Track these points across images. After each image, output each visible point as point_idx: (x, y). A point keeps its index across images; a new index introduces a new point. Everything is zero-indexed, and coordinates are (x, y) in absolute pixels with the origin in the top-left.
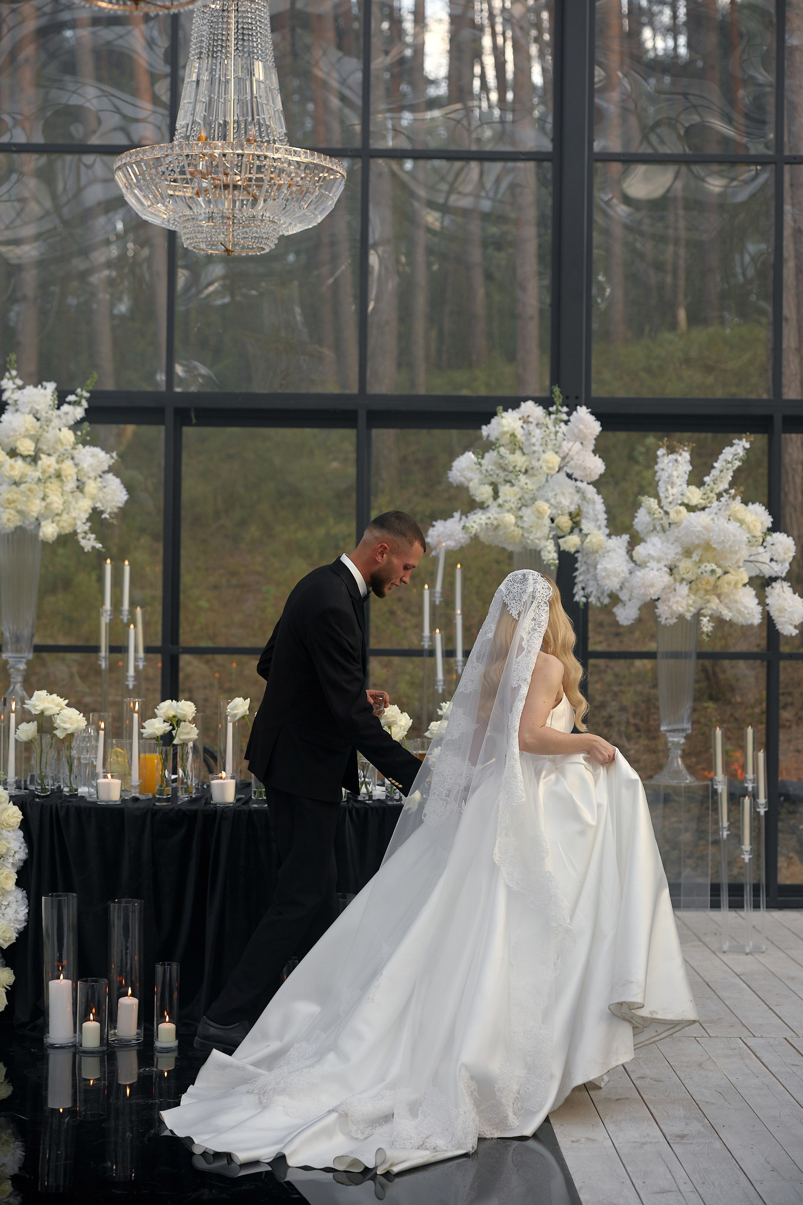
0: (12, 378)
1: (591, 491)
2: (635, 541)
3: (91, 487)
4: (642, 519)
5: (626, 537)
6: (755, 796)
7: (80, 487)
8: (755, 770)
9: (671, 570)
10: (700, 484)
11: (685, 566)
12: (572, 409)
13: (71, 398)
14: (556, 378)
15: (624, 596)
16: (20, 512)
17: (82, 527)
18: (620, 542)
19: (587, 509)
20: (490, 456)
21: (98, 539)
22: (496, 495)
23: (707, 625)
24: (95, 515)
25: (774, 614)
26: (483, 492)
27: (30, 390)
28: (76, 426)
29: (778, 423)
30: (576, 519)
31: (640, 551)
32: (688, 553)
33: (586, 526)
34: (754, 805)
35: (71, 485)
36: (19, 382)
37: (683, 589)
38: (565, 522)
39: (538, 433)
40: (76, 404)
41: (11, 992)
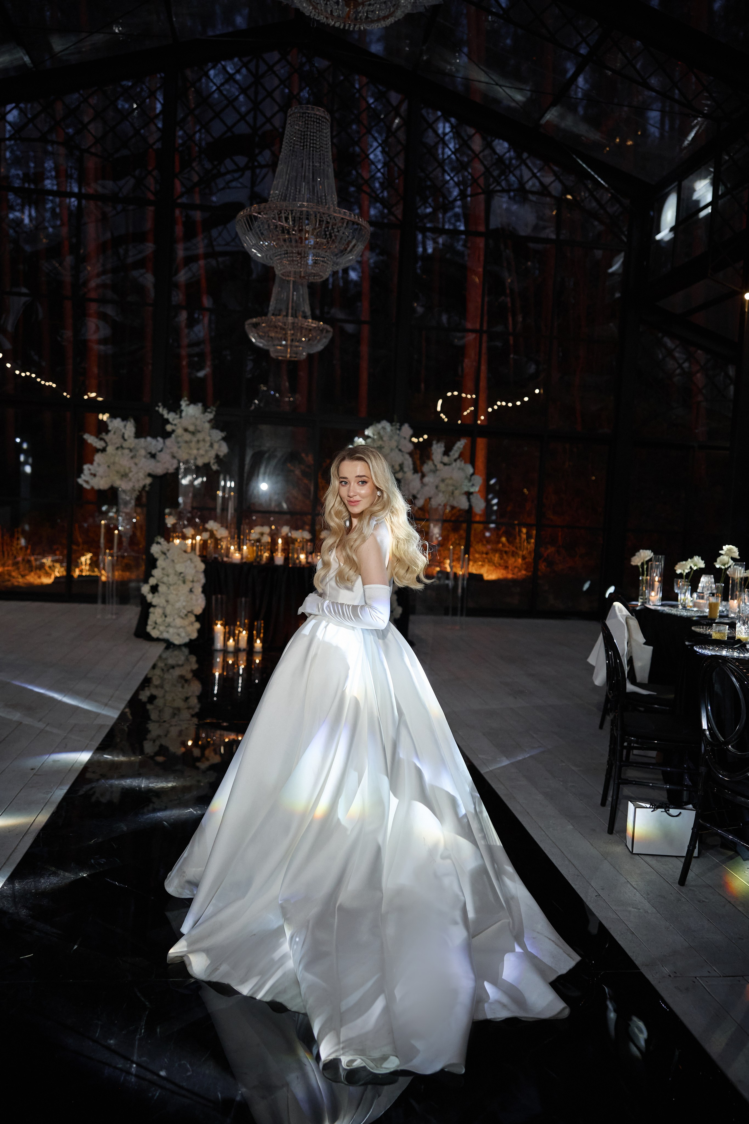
0: (185, 401)
1: (407, 456)
2: (423, 476)
3: (216, 446)
4: (426, 468)
5: (420, 474)
7: (211, 445)
9: (437, 487)
10: (448, 455)
11: (442, 486)
12: (401, 425)
13: (209, 410)
15: (419, 496)
16: (189, 454)
17: (212, 461)
18: (417, 476)
19: (406, 463)
21: (219, 465)
24: (217, 456)
25: (474, 505)
27: (193, 407)
28: (210, 421)
29: (475, 433)
30: (401, 466)
31: (426, 480)
32: (443, 480)
33: (406, 469)
35: (208, 444)
36: (188, 402)
37: (441, 495)
38: (397, 468)
40: (211, 412)
41: (199, 631)
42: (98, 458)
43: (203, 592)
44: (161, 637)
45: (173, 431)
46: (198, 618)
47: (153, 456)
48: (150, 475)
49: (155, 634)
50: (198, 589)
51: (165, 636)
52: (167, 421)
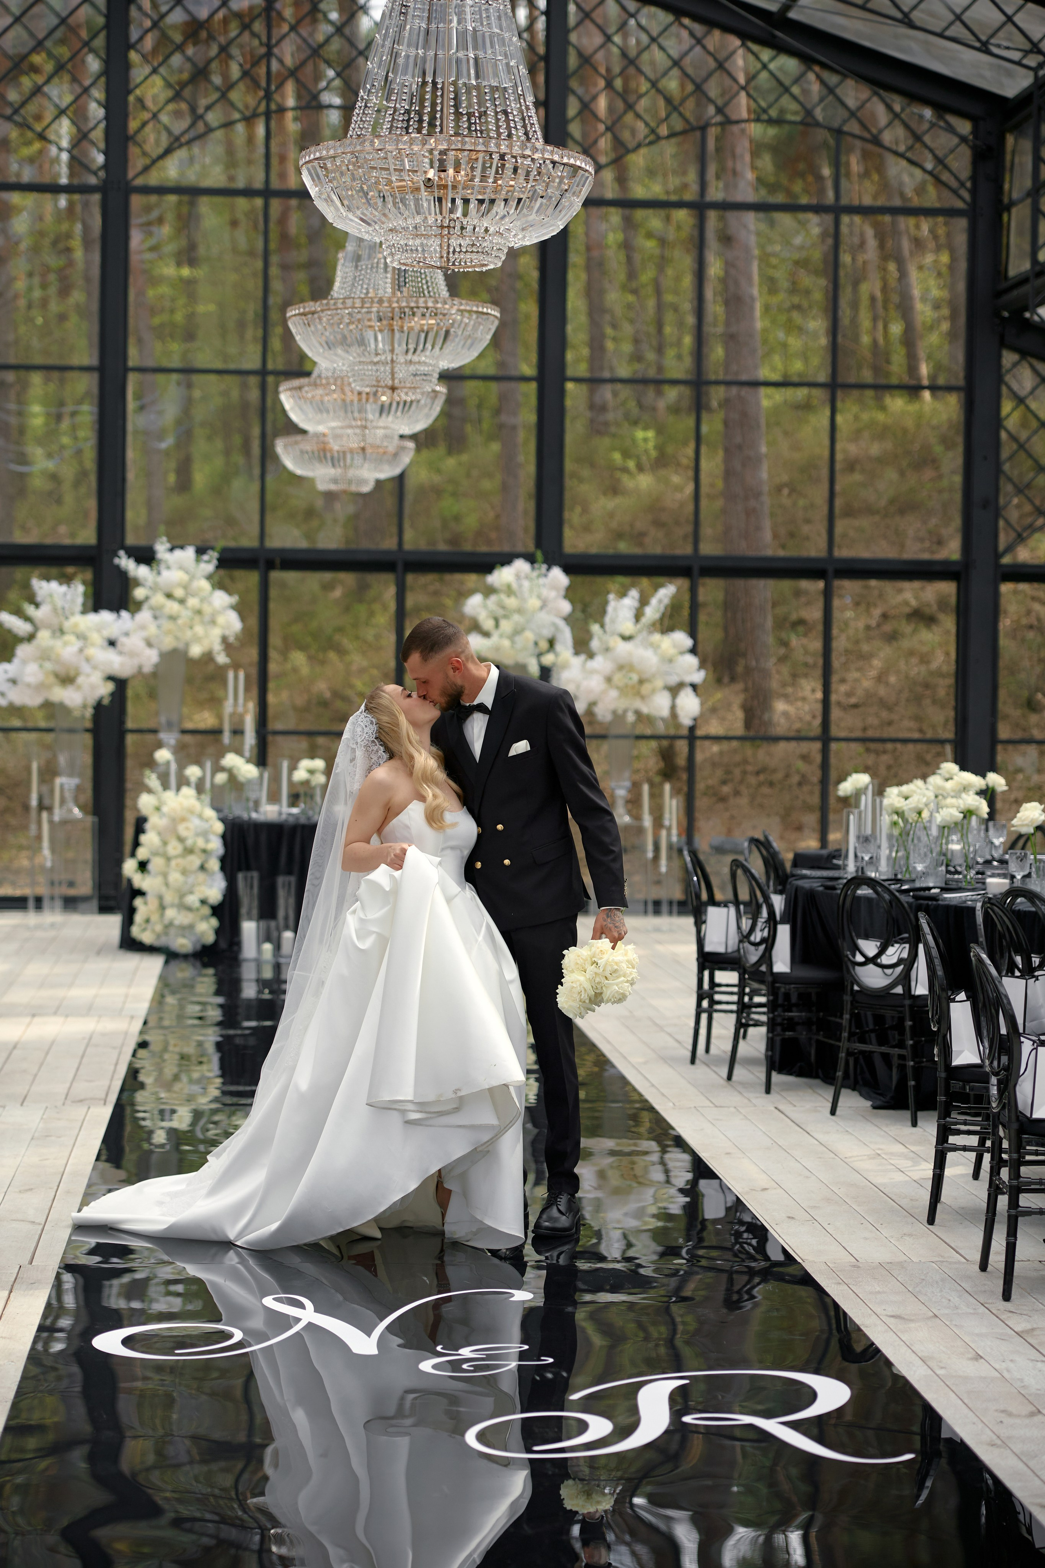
0: (163, 543)
1: (562, 623)
2: (590, 657)
3: (221, 620)
4: (595, 644)
5: (584, 655)
6: (669, 829)
7: (213, 620)
8: (671, 813)
12: (549, 567)
13: (206, 557)
14: (539, 544)
16: (177, 638)
17: (217, 647)
18: (580, 658)
19: (559, 637)
20: (493, 598)
21: (226, 656)
22: (497, 625)
23: (631, 717)
24: (224, 640)
25: (678, 710)
26: (488, 624)
27: (178, 553)
28: (209, 577)
29: (696, 571)
30: (552, 643)
31: (591, 664)
32: (618, 669)
33: (558, 647)
34: (669, 835)
35: (208, 619)
36: (168, 546)
38: (544, 645)
39: (526, 584)
40: (208, 562)
41: (218, 932)
42: (22, 651)
43: (223, 868)
44: (157, 944)
45: (147, 598)
46: (216, 911)
47: (112, 643)
48: (110, 678)
49: (147, 938)
50: (214, 865)
51: (162, 942)
52: (137, 583)
